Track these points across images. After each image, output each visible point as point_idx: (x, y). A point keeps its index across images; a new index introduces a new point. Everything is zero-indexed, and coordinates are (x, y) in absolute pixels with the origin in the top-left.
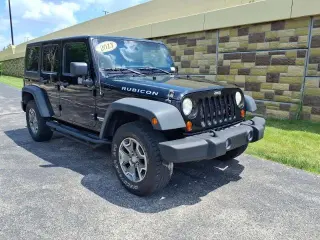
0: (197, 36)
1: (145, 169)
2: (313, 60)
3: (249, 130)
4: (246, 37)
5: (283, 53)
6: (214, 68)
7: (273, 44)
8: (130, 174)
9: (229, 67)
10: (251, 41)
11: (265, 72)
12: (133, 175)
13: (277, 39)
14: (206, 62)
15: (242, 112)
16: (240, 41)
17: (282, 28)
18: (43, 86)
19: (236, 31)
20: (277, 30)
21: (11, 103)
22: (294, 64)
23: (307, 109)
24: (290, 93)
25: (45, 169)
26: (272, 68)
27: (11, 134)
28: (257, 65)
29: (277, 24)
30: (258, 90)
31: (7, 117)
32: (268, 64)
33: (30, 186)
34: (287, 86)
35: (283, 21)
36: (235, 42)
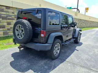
5: (11, 16)
30: (5, 28)
35: (10, 7)
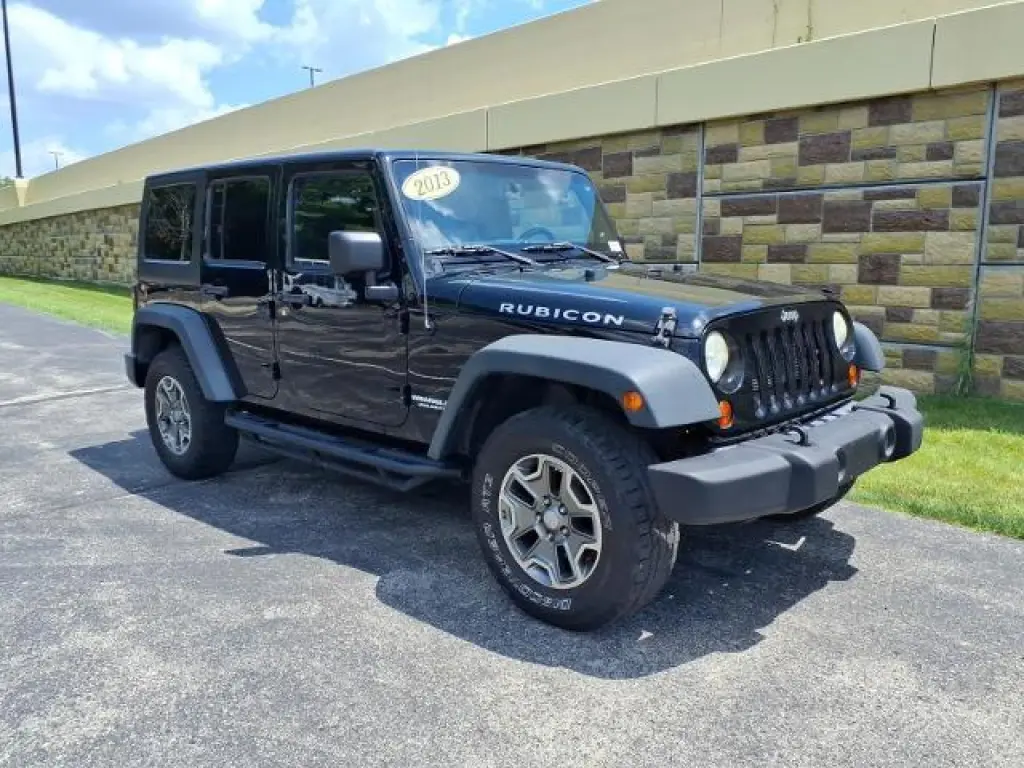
0: (633, 145)
1: (597, 547)
2: (1002, 213)
3: (884, 425)
4: (792, 147)
5: (910, 194)
6: (690, 244)
7: (878, 168)
8: (537, 566)
9: (739, 239)
10: (805, 159)
11: (851, 251)
12: (551, 566)
13: (888, 153)
14: (666, 226)
15: (852, 371)
16: (773, 158)
17: (904, 119)
18: (210, 306)
19: (757, 130)
20: (887, 123)
21: (49, 363)
22: (943, 227)
23: (990, 363)
24: (934, 314)
25: (246, 560)
26: (876, 241)
27: (96, 457)
28: (827, 229)
29: (887, 108)
31: (54, 406)
32: (863, 229)
33: (226, 612)
34: (923, 294)
35: (906, 97)
36: (758, 163)
